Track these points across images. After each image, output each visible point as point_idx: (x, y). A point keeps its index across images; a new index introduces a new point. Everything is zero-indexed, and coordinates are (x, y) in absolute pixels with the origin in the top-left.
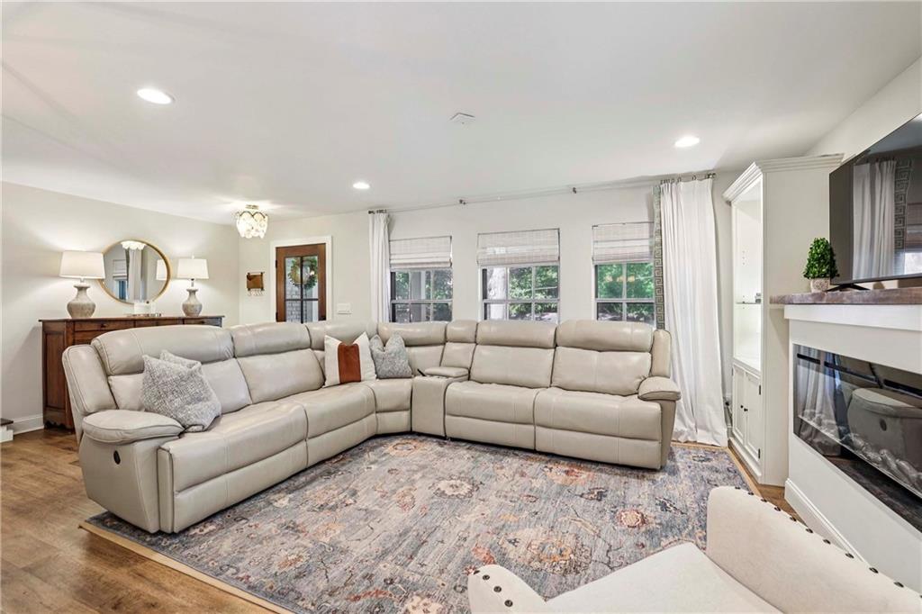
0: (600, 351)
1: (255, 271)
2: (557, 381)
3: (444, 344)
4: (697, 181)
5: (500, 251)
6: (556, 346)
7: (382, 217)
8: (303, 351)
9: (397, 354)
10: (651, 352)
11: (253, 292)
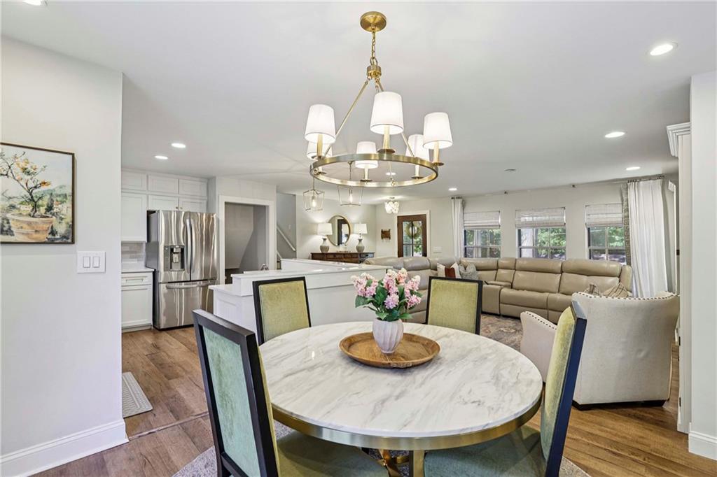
0: (588, 276)
1: (385, 229)
2: (562, 290)
3: (497, 270)
4: (651, 181)
5: (528, 219)
6: (562, 272)
7: (460, 201)
8: (426, 271)
9: (473, 273)
10: (619, 277)
11: (384, 240)
